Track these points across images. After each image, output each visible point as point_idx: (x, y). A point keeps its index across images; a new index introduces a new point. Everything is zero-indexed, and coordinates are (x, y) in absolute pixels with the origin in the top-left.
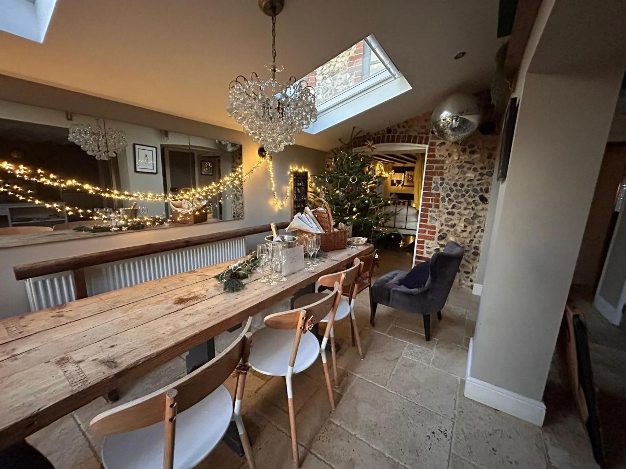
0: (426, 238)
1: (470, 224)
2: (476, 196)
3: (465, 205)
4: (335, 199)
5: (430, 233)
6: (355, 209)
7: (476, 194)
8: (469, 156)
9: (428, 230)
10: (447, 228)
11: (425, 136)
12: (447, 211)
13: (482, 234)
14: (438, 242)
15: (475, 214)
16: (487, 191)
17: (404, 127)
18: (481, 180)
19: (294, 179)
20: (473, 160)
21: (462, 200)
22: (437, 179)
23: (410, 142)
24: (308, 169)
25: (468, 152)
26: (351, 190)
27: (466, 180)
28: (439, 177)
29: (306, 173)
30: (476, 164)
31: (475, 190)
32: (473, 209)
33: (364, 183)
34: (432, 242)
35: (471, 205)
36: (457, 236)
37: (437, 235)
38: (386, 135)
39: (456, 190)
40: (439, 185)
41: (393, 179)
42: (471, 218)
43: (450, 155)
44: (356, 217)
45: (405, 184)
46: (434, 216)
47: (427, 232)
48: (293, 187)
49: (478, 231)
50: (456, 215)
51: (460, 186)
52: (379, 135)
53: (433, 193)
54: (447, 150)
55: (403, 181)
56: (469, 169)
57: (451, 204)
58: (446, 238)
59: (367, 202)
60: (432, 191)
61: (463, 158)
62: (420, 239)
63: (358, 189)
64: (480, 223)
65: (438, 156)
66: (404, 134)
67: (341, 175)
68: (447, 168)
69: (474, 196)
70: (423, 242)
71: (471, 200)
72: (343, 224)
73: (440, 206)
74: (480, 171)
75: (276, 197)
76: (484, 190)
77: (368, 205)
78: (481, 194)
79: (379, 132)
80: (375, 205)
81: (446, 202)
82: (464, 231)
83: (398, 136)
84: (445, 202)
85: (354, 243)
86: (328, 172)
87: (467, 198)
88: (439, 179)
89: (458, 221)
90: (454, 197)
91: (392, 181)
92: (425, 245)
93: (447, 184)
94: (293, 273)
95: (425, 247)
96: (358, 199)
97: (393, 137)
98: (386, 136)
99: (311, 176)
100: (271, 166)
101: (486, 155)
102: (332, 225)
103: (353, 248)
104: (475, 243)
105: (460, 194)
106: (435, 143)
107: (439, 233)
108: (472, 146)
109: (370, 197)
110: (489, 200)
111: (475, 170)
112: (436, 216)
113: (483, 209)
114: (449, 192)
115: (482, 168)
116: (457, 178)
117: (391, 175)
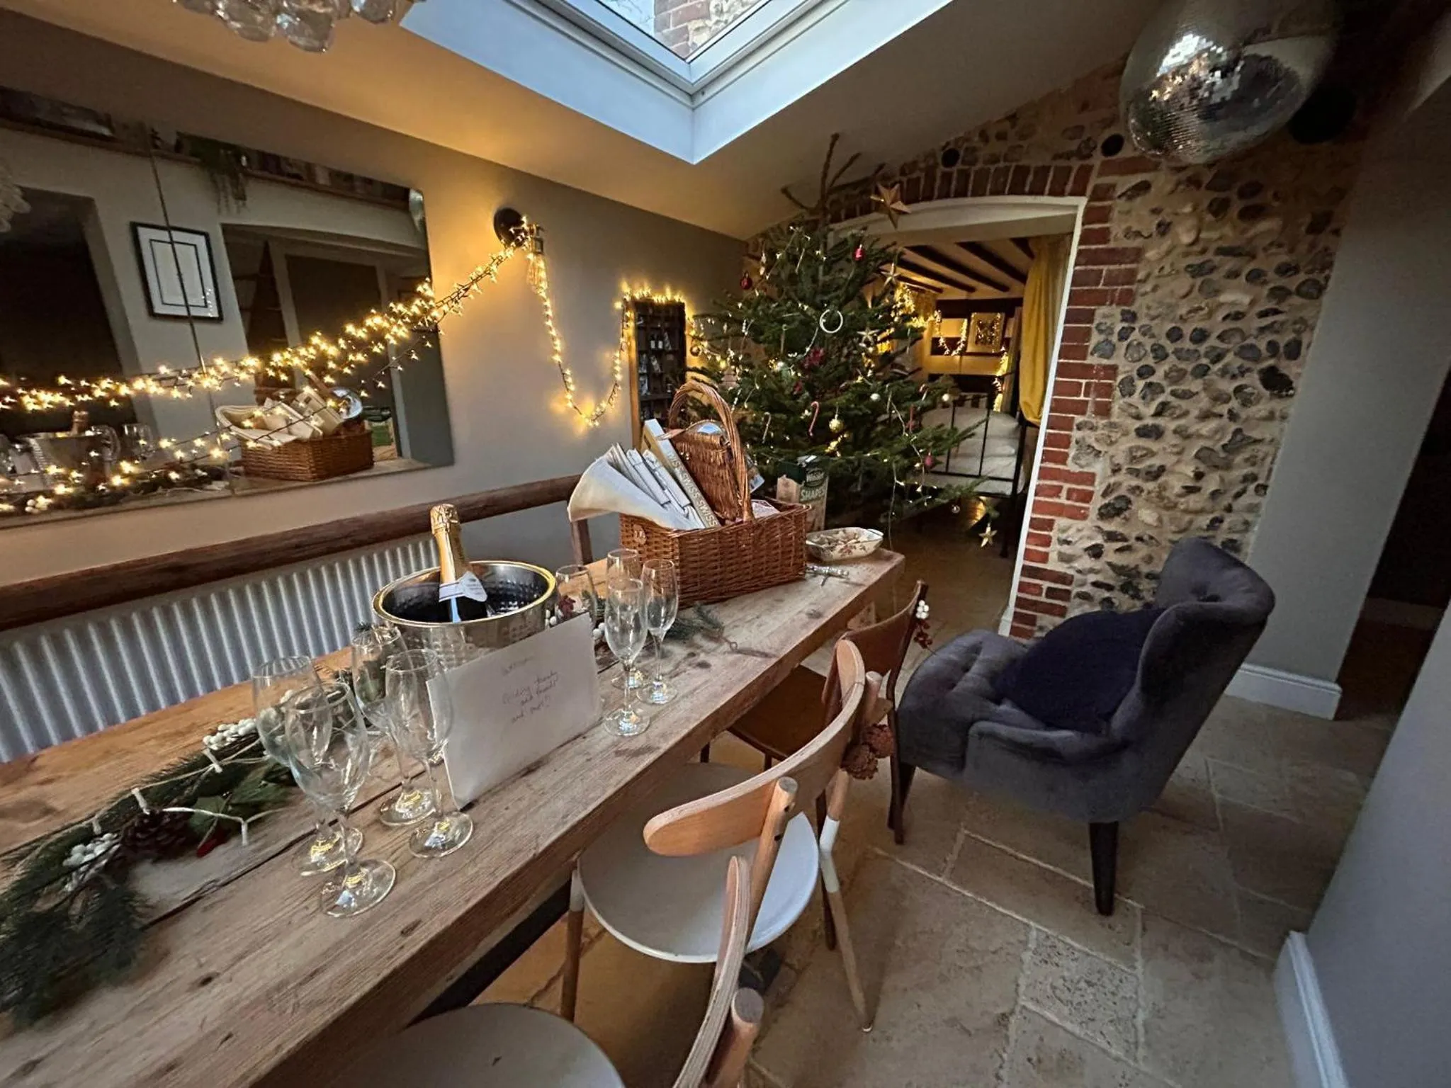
0: (1061, 510)
1: (1216, 467)
2: (1249, 370)
3: (1204, 402)
4: (772, 391)
5: (1075, 496)
6: (834, 424)
7: (1248, 364)
8: (1234, 227)
9: (1066, 486)
10: (1135, 482)
11: (1076, 164)
12: (1138, 424)
13: (1257, 500)
14: (1100, 524)
15: (1238, 431)
16: (1294, 351)
17: (1001, 137)
18: (1276, 312)
19: (638, 329)
20: (1251, 240)
21: (1195, 385)
22: (1112, 316)
23: (1022, 193)
24: (687, 292)
25: (1234, 211)
26: (824, 360)
27: (1219, 316)
28: (1116, 311)
29: (680, 307)
30: (1261, 255)
31: (1249, 352)
32: (1233, 416)
33: (867, 334)
34: (1080, 524)
35: (1227, 401)
36: (1167, 508)
37: (1097, 502)
38: (941, 169)
39: (1176, 352)
40: (1114, 339)
41: (936, 335)
42: (1224, 446)
43: (1164, 228)
44: (838, 446)
45: (969, 350)
46: (1092, 441)
47: (1064, 494)
48: (634, 355)
49: (1244, 491)
50: (1170, 439)
51: (1191, 340)
52: (914, 176)
53: (1091, 366)
54: (1156, 211)
55: (963, 339)
56: (1234, 274)
57: (1153, 400)
58: (1127, 513)
59: (875, 397)
60: (1090, 360)
61: (1214, 235)
62: (1039, 516)
63: (848, 356)
64: (1254, 464)
65: (1121, 235)
66: (1002, 164)
67: (789, 311)
68: (1148, 276)
69: (1243, 372)
70: (1049, 525)
71: (1228, 386)
72: (793, 484)
73: (1115, 409)
74: (1276, 281)
75: (572, 388)
76: (1282, 350)
77: (878, 408)
78: (1271, 362)
79: (915, 163)
80: (899, 409)
81: (1137, 395)
82: (1190, 490)
83: (981, 170)
84: (1131, 394)
85: (836, 554)
86: (748, 303)
87: (1214, 377)
88: (1119, 317)
89: (1175, 458)
90: (1166, 375)
91: (936, 341)
92: (1054, 534)
93: (1146, 332)
94: (530, 770)
95: (1054, 540)
96: (847, 388)
97: (964, 175)
98: (939, 174)
99: (695, 317)
100: (543, 275)
101: (1307, 220)
102: (746, 491)
103: (829, 575)
104: (1230, 530)
105: (1189, 367)
106: (1112, 187)
107: (1105, 495)
108: (1251, 190)
109: (885, 383)
110: (1299, 384)
111: (1255, 277)
112: (1097, 440)
113: (1271, 417)
114: (1150, 361)
115: (1284, 270)
116: (1183, 311)
117: (932, 323)
